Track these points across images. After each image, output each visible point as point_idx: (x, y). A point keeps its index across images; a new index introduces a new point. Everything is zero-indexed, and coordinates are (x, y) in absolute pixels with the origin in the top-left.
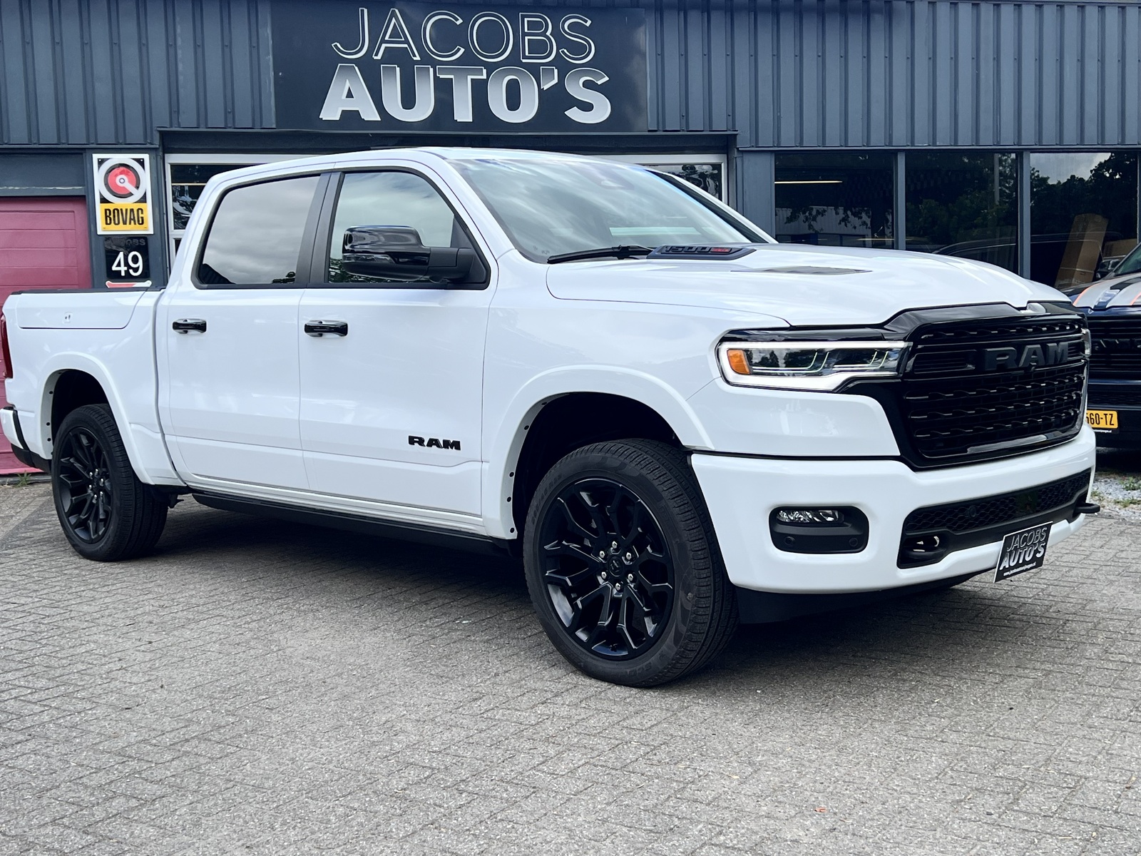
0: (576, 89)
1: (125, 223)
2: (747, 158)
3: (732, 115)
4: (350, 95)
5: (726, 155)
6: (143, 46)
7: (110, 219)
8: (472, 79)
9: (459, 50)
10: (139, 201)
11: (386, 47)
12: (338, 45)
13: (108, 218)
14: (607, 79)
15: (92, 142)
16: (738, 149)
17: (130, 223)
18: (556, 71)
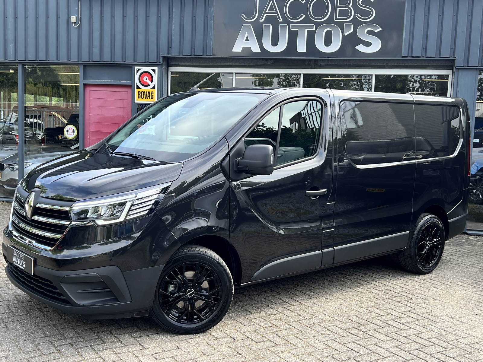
0: (363, 35)
1: (146, 98)
2: (460, 73)
3: (453, 49)
4: (247, 39)
5: (452, 70)
6: (159, 17)
7: (140, 96)
8: (307, 31)
9: (303, 16)
10: (151, 89)
11: (266, 16)
12: (244, 15)
13: (139, 96)
14: (380, 29)
15: (135, 61)
16: (455, 67)
17: (148, 98)
18: (352, 26)
